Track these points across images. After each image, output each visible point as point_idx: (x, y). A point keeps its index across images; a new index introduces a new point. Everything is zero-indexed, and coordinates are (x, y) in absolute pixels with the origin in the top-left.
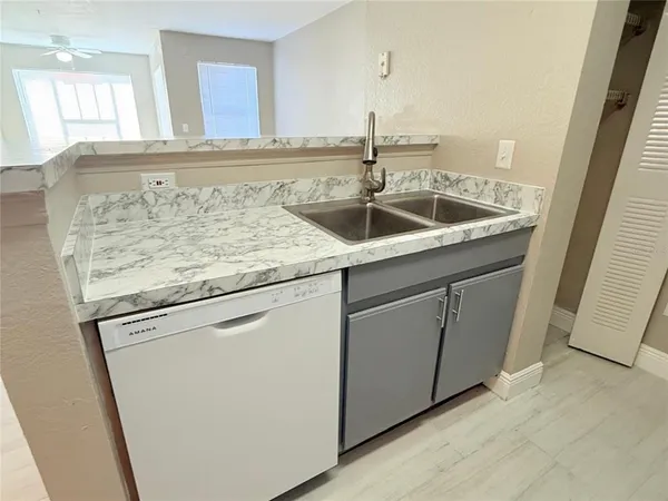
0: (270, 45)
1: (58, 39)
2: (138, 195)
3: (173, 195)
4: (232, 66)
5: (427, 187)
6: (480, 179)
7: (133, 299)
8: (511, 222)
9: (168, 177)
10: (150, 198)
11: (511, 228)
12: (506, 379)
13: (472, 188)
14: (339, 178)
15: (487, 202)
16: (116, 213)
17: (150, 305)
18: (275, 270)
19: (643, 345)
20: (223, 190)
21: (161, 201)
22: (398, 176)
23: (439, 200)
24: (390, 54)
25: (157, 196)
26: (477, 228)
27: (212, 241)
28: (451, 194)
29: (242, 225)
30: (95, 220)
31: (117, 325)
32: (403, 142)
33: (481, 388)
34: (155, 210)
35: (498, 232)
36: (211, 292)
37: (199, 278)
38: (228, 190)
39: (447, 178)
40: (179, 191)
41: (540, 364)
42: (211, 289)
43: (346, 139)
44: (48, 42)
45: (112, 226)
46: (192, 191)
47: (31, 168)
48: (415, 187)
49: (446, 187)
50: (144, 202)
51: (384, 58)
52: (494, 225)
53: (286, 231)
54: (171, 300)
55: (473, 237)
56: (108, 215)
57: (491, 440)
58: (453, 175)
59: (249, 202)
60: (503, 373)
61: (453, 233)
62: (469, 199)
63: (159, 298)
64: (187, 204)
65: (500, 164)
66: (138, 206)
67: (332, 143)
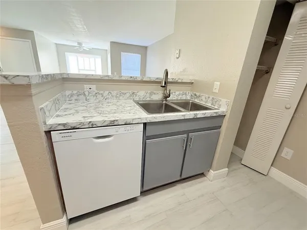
0: (146, 47)
1: (80, 44)
2: (82, 92)
3: (94, 93)
4: (132, 54)
5: (189, 98)
6: (207, 96)
7: (64, 125)
8: (215, 113)
9: (94, 87)
10: (87, 93)
11: (215, 115)
12: (212, 173)
13: (204, 99)
14: (155, 92)
15: (209, 105)
16: (75, 97)
17: (70, 128)
18: (117, 120)
19: (272, 167)
20: (112, 93)
21: (90, 95)
22: (177, 93)
23: (192, 103)
24: (180, 50)
25: (89, 93)
26: (200, 114)
27: (101, 109)
28: (197, 101)
29: (116, 105)
30: (68, 99)
31: (58, 133)
32: (179, 81)
33: (202, 175)
34: (88, 98)
35: (209, 116)
36: (92, 126)
37: (89, 120)
38: (114, 93)
39: (196, 95)
40: (96, 92)
41: (227, 169)
42: (92, 125)
43: (157, 78)
44: (76, 44)
45: (73, 102)
46: (101, 92)
47: (25, 76)
48: (184, 97)
49: (195, 98)
50: (85, 95)
51: (178, 52)
52: (208, 113)
53: (129, 108)
54: (78, 127)
55: (198, 117)
56: (72, 98)
57: (202, 196)
58: (198, 94)
59: (121, 98)
60: (211, 170)
61: (190, 114)
62: (203, 103)
63: (73, 126)
64: (99, 96)
65: (214, 91)
66: (82, 96)
67: (153, 79)
